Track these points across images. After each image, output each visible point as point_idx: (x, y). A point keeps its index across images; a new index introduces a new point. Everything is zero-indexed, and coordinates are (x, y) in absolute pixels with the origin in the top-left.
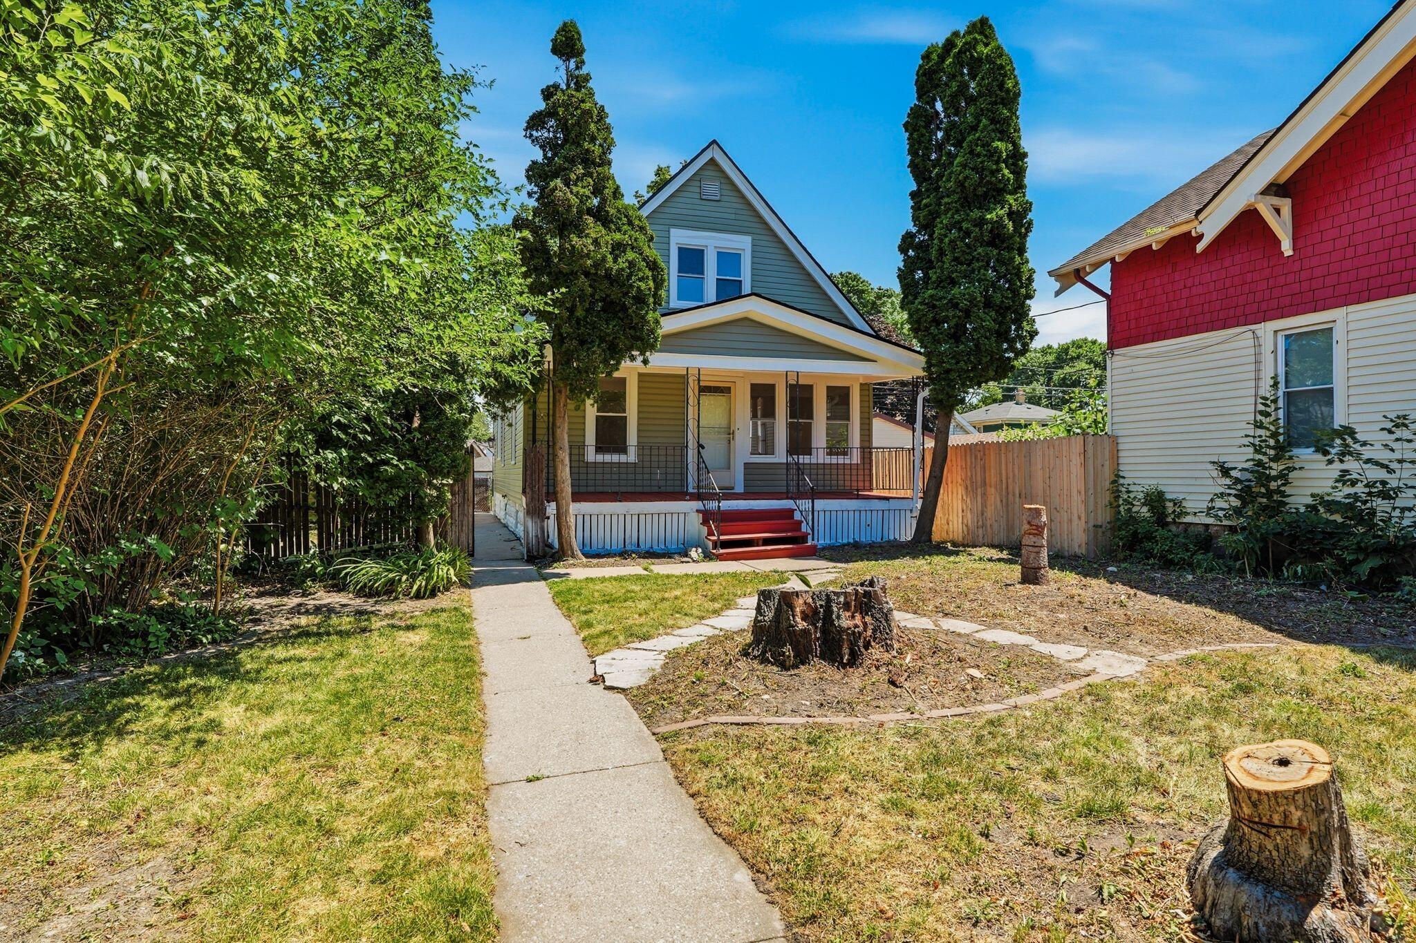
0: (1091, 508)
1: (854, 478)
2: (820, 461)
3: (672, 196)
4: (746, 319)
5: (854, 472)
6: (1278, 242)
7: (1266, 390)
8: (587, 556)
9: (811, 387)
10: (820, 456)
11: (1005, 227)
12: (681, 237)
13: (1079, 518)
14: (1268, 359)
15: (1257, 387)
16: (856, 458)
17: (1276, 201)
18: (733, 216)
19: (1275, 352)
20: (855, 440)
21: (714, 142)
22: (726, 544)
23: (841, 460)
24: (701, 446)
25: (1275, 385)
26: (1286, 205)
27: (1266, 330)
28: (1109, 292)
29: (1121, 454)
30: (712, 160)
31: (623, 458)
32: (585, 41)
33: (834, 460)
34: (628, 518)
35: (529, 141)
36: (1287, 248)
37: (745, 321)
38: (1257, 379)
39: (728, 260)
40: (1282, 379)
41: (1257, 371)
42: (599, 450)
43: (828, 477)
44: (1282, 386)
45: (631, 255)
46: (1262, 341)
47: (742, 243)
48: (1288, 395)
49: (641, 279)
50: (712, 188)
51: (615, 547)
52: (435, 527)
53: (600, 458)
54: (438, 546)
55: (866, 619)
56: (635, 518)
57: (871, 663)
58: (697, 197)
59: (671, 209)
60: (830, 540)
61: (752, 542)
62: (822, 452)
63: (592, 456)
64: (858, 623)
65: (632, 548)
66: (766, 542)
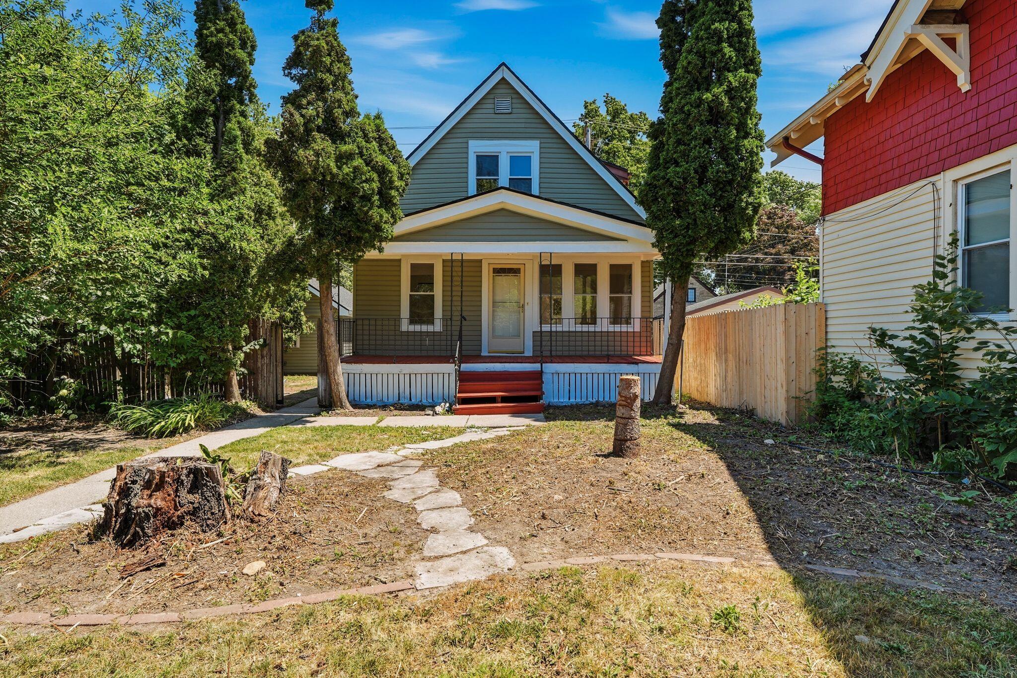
0: (793, 377)
1: (637, 344)
3: (468, 113)
4: (502, 209)
5: (637, 339)
6: (954, 77)
7: (944, 250)
8: (354, 406)
9: (560, 266)
10: (604, 325)
11: (722, 103)
12: (478, 147)
13: (782, 387)
14: (947, 213)
15: (935, 247)
16: (636, 326)
17: (948, 29)
18: (523, 125)
19: (954, 205)
20: (637, 310)
21: (503, 64)
22: (464, 401)
23: (624, 328)
24: (463, 318)
25: (954, 242)
26: (961, 33)
27: (945, 180)
28: (823, 157)
29: (830, 322)
30: (503, 79)
31: (430, 328)
33: (617, 328)
34: (402, 377)
35: (288, 79)
36: (963, 83)
37: (503, 212)
38: (936, 237)
39: (520, 162)
40: (961, 236)
41: (936, 228)
42: (412, 321)
43: (605, 343)
44: (961, 244)
45: (358, 162)
46: (941, 193)
47: (531, 148)
48: (968, 253)
49: (366, 181)
50: (505, 103)
51: (391, 400)
52: (239, 382)
53: (412, 328)
54: (243, 396)
55: (185, 497)
56: (407, 377)
57: (155, 545)
58: (492, 111)
59: (469, 125)
60: (578, 400)
61: (492, 400)
62: (605, 321)
63: (405, 326)
64: (160, 503)
65: (405, 401)
66: (504, 399)
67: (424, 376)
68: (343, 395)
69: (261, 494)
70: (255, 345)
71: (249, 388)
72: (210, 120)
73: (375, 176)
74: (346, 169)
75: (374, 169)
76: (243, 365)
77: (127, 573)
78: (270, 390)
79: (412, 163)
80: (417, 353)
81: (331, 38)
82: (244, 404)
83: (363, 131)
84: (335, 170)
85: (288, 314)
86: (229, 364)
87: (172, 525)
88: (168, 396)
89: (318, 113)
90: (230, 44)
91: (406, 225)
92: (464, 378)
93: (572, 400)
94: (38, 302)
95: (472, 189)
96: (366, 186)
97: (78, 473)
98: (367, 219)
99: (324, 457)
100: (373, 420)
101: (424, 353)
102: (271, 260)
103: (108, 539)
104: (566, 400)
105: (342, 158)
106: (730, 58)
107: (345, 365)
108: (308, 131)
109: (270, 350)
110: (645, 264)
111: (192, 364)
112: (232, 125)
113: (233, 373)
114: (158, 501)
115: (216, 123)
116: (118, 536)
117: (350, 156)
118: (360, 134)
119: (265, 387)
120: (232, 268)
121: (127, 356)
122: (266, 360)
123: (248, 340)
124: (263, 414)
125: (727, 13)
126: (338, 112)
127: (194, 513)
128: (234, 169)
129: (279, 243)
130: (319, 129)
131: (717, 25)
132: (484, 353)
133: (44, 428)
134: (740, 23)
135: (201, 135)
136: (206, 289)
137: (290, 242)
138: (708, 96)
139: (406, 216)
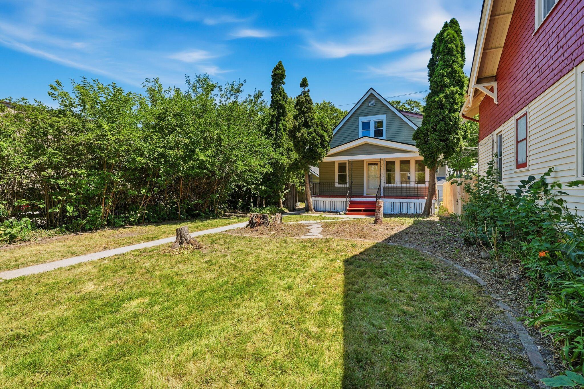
2: (413, 186)
3: (359, 107)
6: (493, 100)
8: (316, 211)
9: (395, 162)
12: (362, 119)
14: (495, 146)
16: (427, 185)
17: (489, 85)
18: (379, 110)
19: (496, 143)
20: (427, 178)
21: (371, 88)
22: (350, 211)
25: (495, 156)
26: (495, 86)
27: (494, 134)
28: (479, 120)
30: (371, 93)
31: (345, 186)
32: (309, 83)
34: (332, 202)
35: (295, 110)
36: (496, 102)
37: (366, 144)
39: (379, 124)
40: (499, 153)
41: (493, 151)
42: (339, 183)
43: (416, 191)
44: (498, 156)
46: (494, 139)
47: (382, 117)
50: (372, 102)
51: (328, 210)
52: (283, 202)
53: (339, 186)
54: (284, 207)
55: (262, 220)
56: (333, 202)
57: (256, 228)
58: (367, 106)
59: (359, 111)
60: (395, 212)
61: (360, 210)
62: (414, 183)
63: (337, 185)
64: (258, 221)
65: (332, 210)
66: (364, 210)
67: (339, 202)
68: (312, 207)
69: (276, 221)
70: (287, 191)
71: (285, 204)
72: (275, 124)
73: (319, 138)
74: (310, 137)
75: (319, 136)
76: (284, 197)
77: (252, 231)
78: (291, 205)
79: (334, 132)
80: (337, 194)
81: (307, 97)
82: (284, 209)
83: (316, 124)
84: (307, 138)
85: (302, 181)
86: (279, 197)
87: (260, 225)
88: (264, 206)
89: (302, 121)
90: (280, 100)
91: (332, 151)
92: (352, 203)
93: (392, 212)
94: (235, 180)
95: (360, 135)
96: (316, 141)
97: (243, 221)
98: (317, 152)
99: (297, 221)
100: (319, 215)
101: (339, 194)
102: (291, 166)
103: (249, 227)
104: (390, 212)
105: (309, 134)
106: (447, 82)
107: (313, 198)
108: (299, 126)
109: (291, 193)
110: (417, 162)
111: (269, 196)
112: (280, 125)
113: (281, 200)
114: (257, 220)
115: (276, 125)
116: (251, 227)
117: (312, 133)
118: (316, 125)
119: (290, 204)
120: (280, 168)
121: (254, 194)
122: (290, 196)
123: (285, 189)
124: (289, 212)
125: (447, 65)
126: (308, 120)
127: (263, 223)
128: (281, 138)
129: (293, 160)
130: (303, 126)
131: (442, 71)
132: (365, 195)
133: (235, 213)
134: (452, 68)
135: (272, 129)
136: (273, 174)
137: (296, 160)
138: (437, 99)
139: (331, 149)
